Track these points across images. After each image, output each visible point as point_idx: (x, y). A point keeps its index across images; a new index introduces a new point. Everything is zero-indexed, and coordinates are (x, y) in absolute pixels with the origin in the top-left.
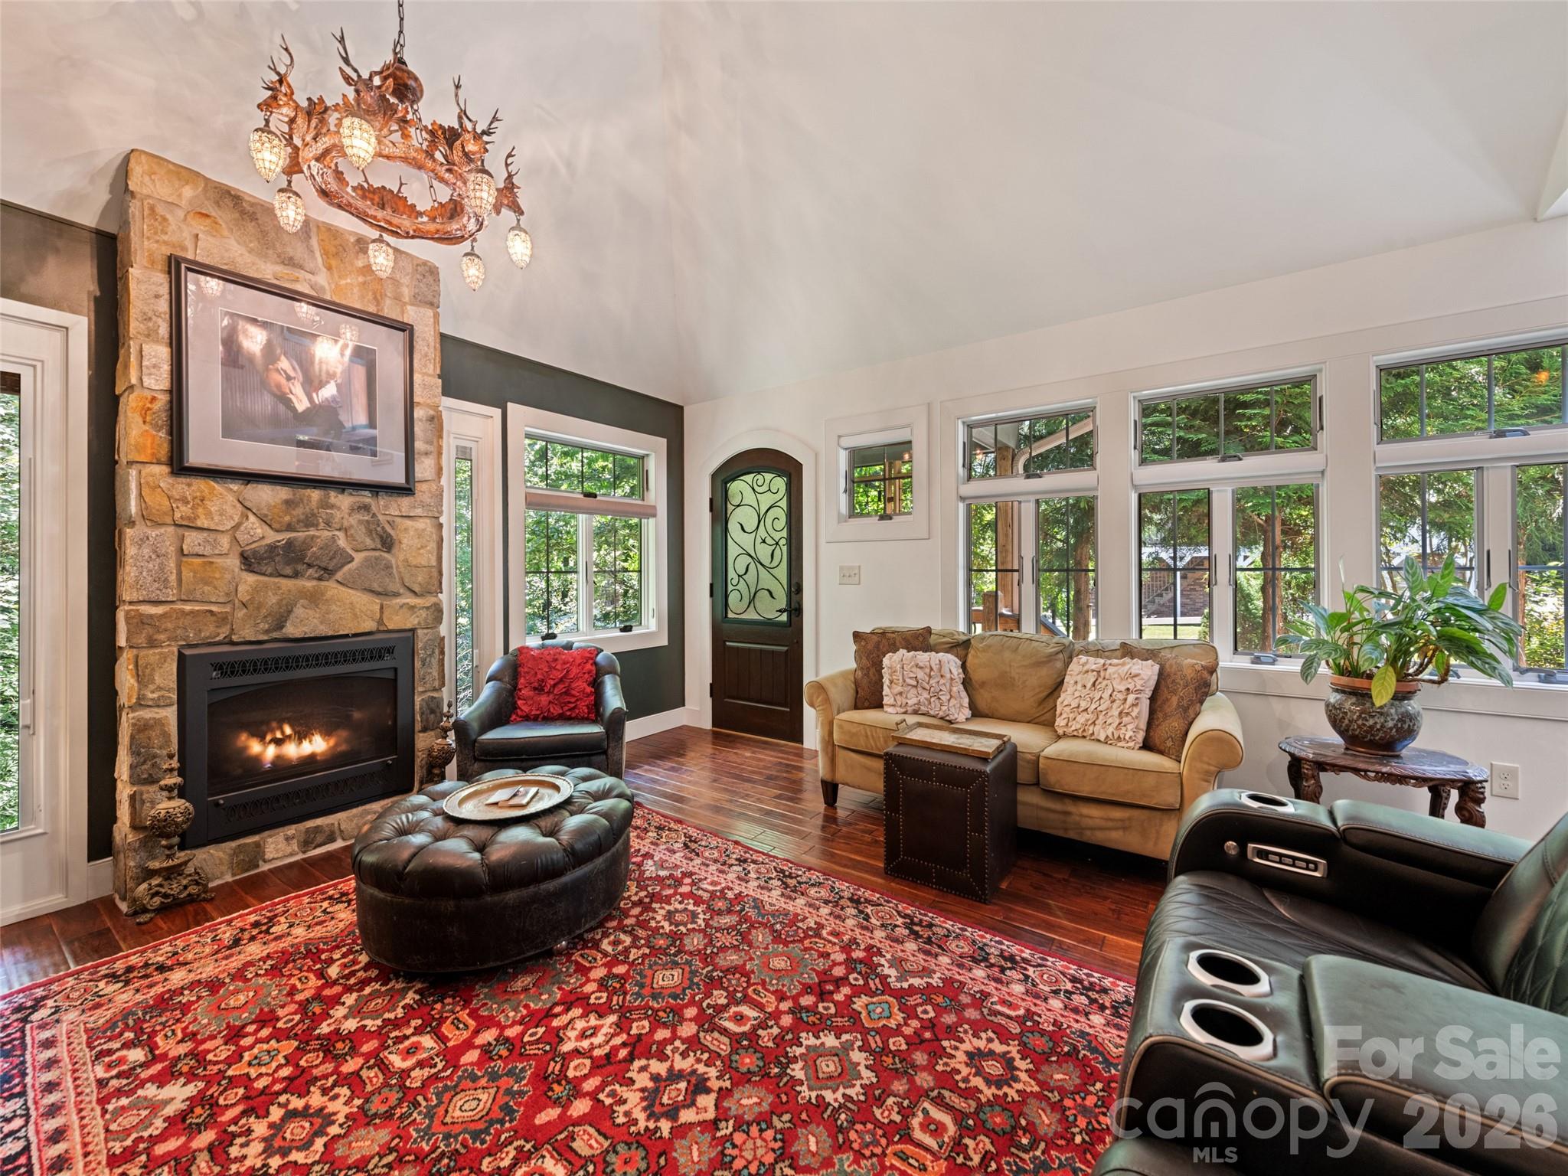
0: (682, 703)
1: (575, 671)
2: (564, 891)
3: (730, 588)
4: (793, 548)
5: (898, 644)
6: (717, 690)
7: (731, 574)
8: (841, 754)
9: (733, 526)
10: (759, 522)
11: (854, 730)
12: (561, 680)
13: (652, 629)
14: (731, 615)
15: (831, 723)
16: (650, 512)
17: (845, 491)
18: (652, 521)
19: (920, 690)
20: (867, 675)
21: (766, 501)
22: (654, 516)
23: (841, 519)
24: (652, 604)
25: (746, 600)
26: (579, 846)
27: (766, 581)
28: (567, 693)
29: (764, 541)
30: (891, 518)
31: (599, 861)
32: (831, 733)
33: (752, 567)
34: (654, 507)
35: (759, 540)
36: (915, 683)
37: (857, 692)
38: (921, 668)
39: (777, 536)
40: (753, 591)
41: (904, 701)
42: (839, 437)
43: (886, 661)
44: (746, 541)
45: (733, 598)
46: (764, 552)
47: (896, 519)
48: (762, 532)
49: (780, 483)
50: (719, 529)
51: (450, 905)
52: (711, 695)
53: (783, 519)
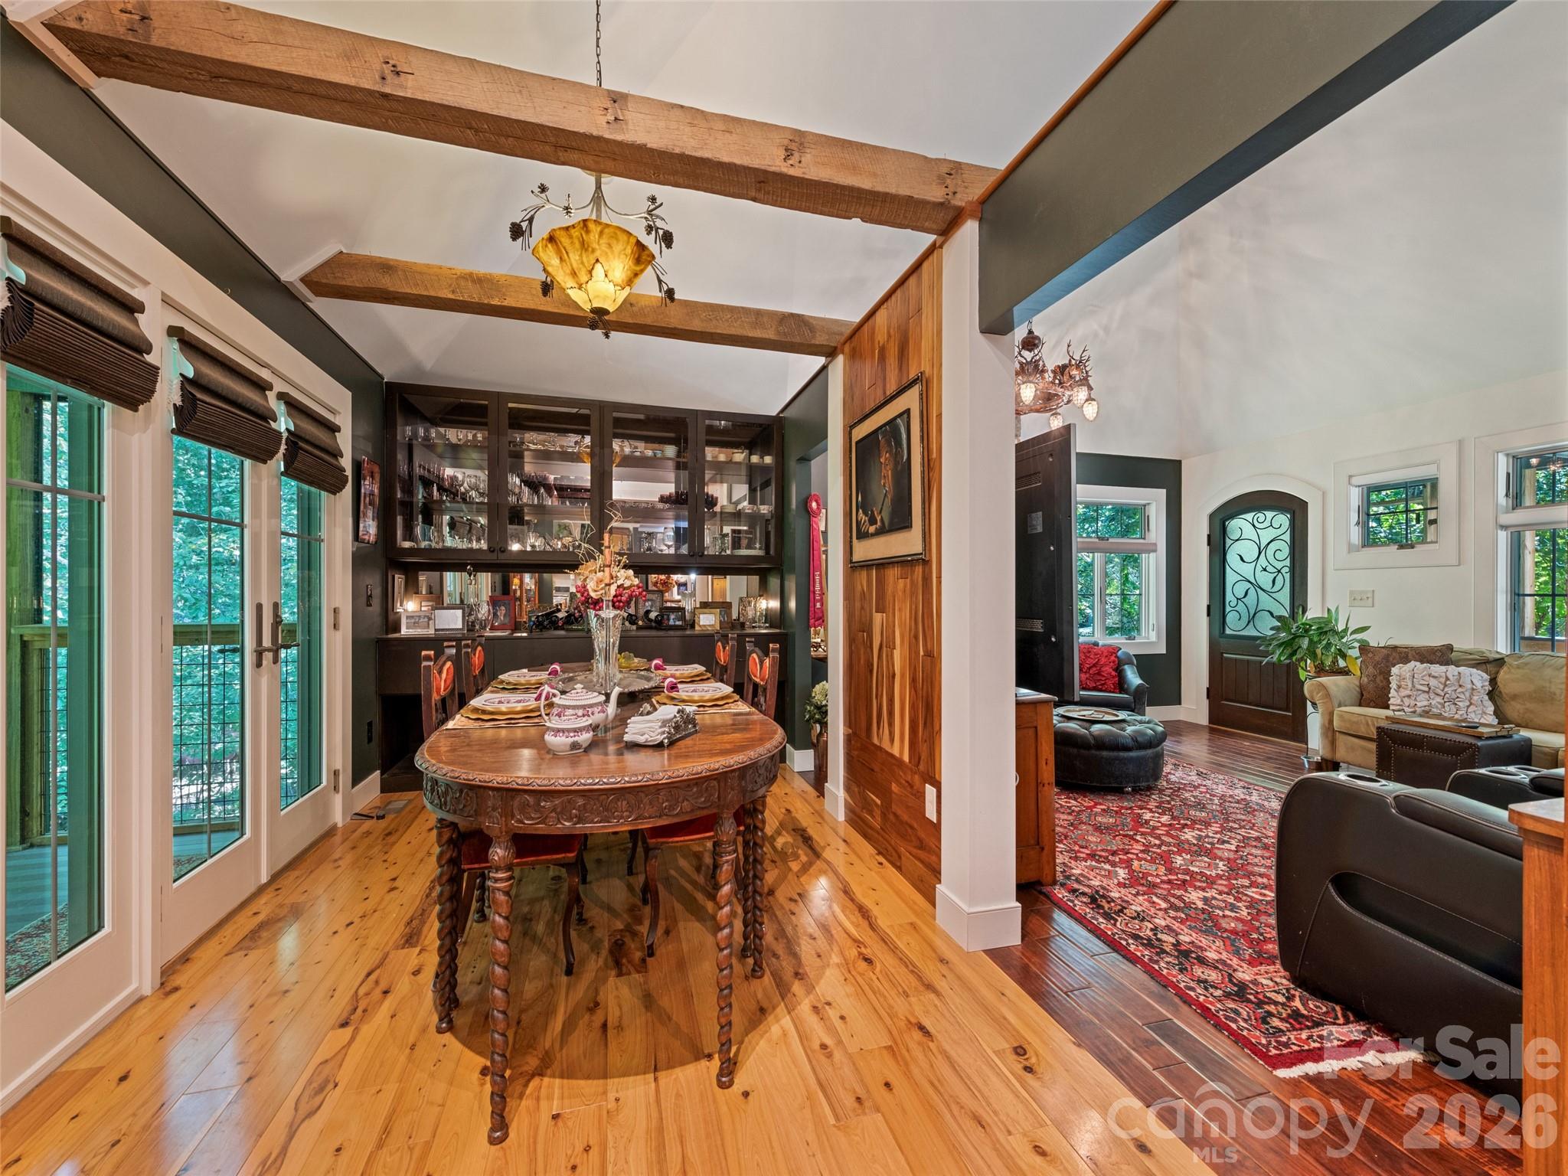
0: (1178, 701)
1: (1103, 660)
2: (1131, 759)
3: (1228, 609)
4: (1296, 575)
5: (1410, 657)
6: (1212, 694)
7: (1229, 597)
8: (1341, 738)
9: (1232, 558)
10: (1260, 553)
11: (1355, 720)
12: (1094, 665)
13: (1151, 638)
14: (1228, 632)
15: (1331, 714)
16: (1152, 549)
17: (1358, 523)
18: (1152, 555)
19: (1432, 695)
20: (1374, 681)
21: (1266, 536)
22: (1155, 551)
23: (1351, 548)
24: (1152, 620)
25: (1245, 619)
26: (1140, 739)
27: (1266, 602)
28: (1099, 673)
29: (1265, 570)
30: (1413, 547)
31: (1150, 752)
32: (1331, 721)
33: (1252, 591)
34: (1155, 544)
35: (1259, 568)
36: (1427, 689)
37: (1362, 695)
38: (1434, 677)
39: (1279, 565)
40: (1252, 612)
41: (1413, 703)
42: (1350, 477)
43: (1395, 670)
44: (1247, 570)
45: (1231, 618)
46: (1264, 580)
47: (1419, 548)
48: (1262, 561)
49: (1283, 520)
50: (1217, 560)
51: (1075, 751)
52: (1208, 697)
53: (1286, 551)
